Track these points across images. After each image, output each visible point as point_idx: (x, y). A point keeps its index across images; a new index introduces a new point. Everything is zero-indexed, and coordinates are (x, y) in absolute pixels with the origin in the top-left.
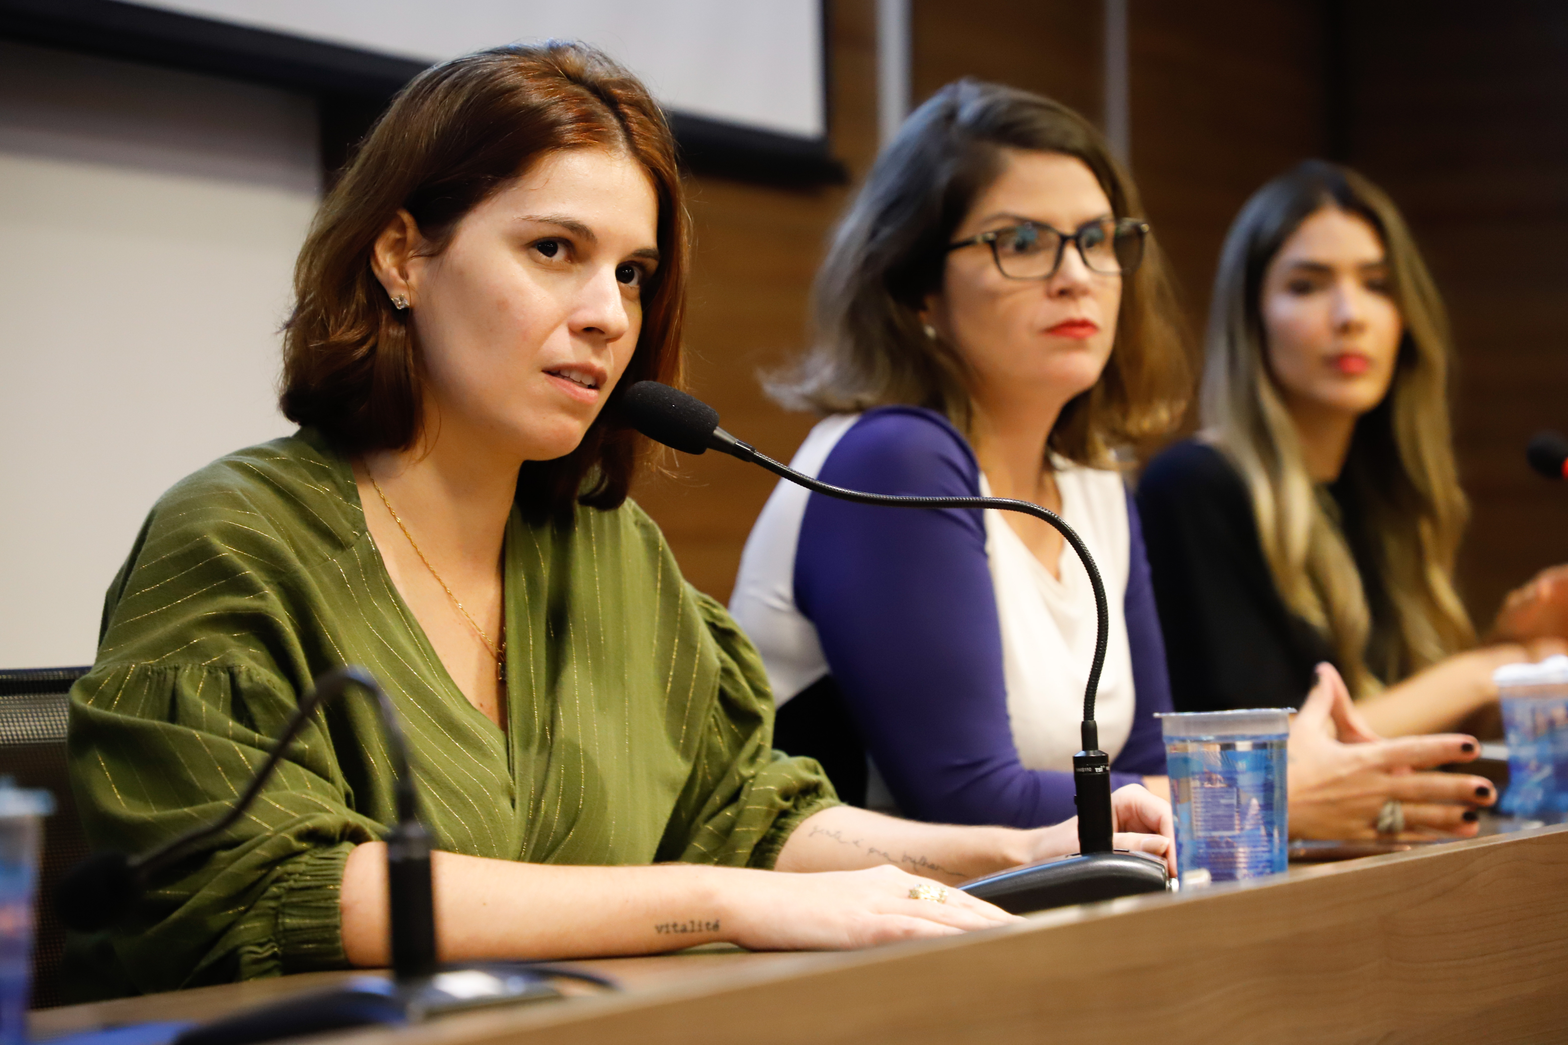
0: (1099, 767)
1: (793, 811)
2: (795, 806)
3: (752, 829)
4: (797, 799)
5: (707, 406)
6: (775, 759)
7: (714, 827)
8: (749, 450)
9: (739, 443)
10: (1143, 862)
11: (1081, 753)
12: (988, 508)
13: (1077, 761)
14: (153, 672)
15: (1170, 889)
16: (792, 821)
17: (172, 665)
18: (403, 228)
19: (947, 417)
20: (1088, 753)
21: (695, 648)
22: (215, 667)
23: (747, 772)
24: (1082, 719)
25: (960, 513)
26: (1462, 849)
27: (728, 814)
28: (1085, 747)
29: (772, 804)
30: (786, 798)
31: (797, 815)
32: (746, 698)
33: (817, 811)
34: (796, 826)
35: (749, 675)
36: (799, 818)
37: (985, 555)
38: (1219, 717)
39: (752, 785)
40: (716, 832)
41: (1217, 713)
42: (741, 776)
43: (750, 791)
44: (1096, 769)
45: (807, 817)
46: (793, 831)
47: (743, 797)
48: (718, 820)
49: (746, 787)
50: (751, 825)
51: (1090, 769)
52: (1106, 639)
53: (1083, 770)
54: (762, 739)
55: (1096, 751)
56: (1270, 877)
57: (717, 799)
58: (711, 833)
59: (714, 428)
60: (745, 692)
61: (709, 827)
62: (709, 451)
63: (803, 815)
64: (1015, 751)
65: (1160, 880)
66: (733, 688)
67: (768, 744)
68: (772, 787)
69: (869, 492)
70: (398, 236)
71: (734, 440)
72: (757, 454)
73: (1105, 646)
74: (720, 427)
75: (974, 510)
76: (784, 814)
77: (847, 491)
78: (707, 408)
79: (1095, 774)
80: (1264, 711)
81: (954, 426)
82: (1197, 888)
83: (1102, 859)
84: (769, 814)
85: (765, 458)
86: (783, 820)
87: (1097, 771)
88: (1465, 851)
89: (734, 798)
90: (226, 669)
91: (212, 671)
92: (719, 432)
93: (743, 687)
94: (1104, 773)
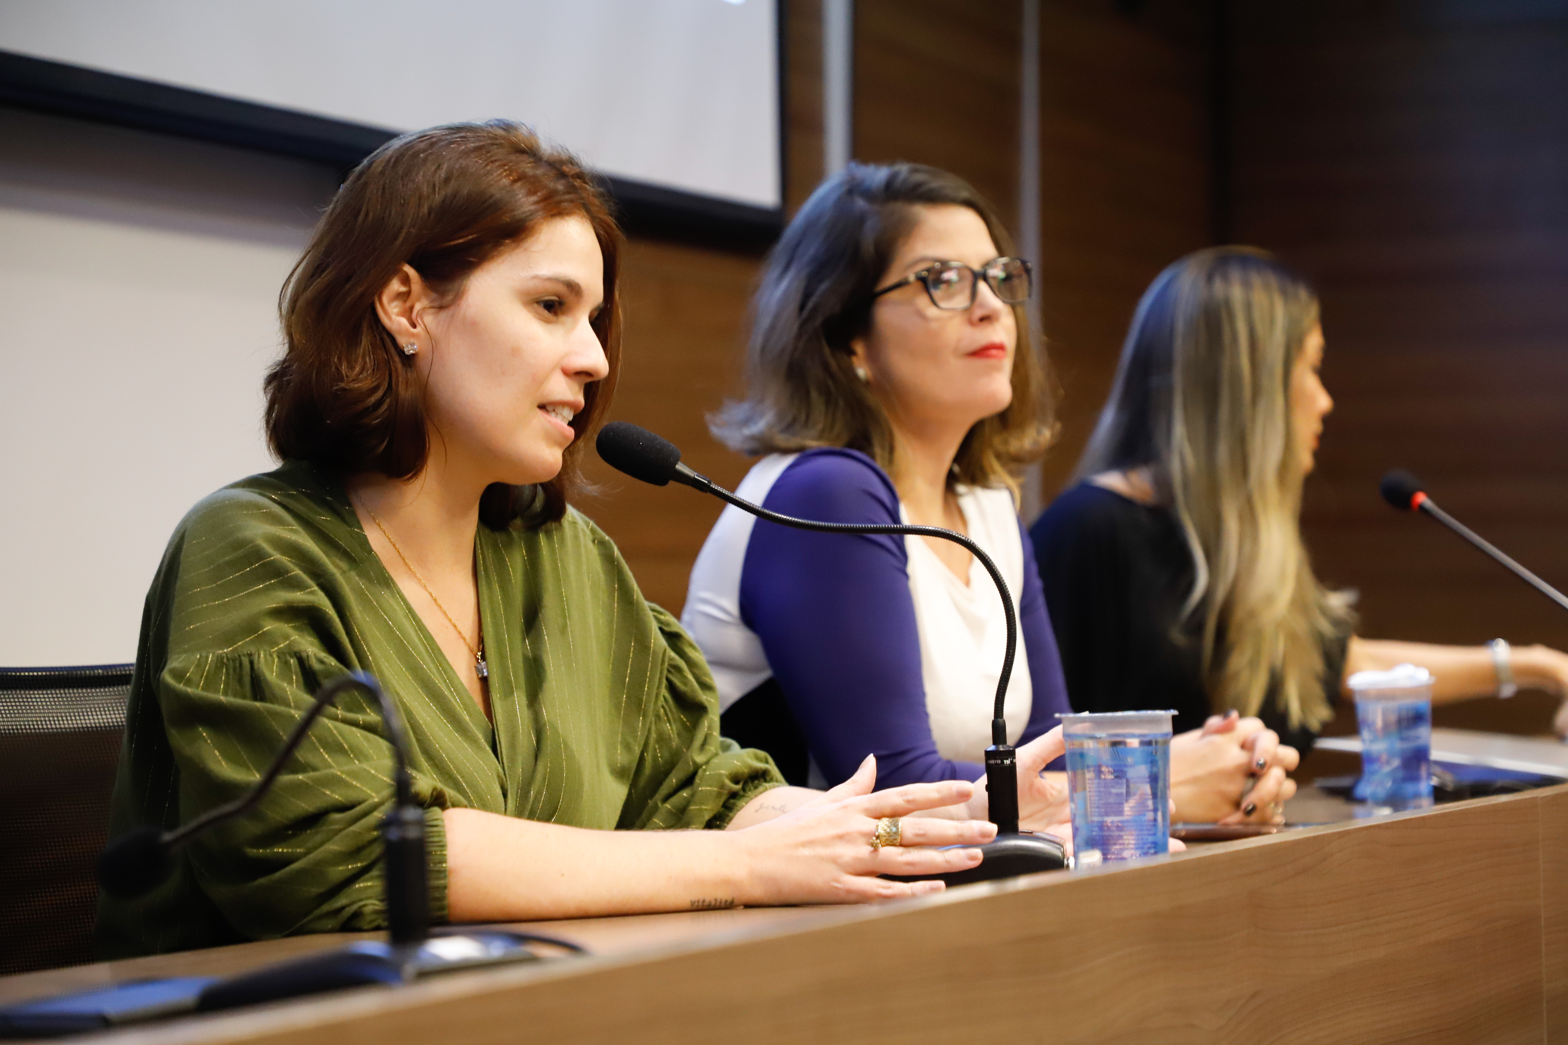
0: (1007, 759)
1: (742, 793)
2: (744, 789)
3: (704, 807)
4: (745, 783)
5: (671, 444)
6: (726, 748)
7: (672, 806)
8: (706, 482)
9: (697, 476)
10: (1044, 842)
11: (992, 748)
12: (907, 534)
13: (989, 755)
14: (228, 659)
15: (1068, 866)
16: (741, 803)
17: (245, 652)
18: (406, 281)
19: (873, 456)
20: (997, 748)
21: (648, 648)
22: (283, 653)
23: (700, 759)
24: (993, 718)
25: (882, 539)
26: (1321, 833)
27: (685, 795)
28: (995, 742)
29: (722, 786)
30: (736, 782)
31: (743, 796)
32: (693, 691)
33: (761, 793)
34: (743, 807)
35: (696, 671)
36: (746, 799)
37: (906, 576)
38: (1111, 718)
39: (705, 770)
40: (674, 811)
41: (1109, 714)
42: (695, 763)
43: (703, 775)
44: (1005, 761)
45: (752, 799)
46: (738, 811)
47: (697, 781)
48: (675, 799)
49: (700, 772)
50: (703, 804)
51: (999, 762)
52: (1014, 649)
53: (992, 762)
54: (710, 728)
55: (1005, 746)
56: (1154, 857)
57: (673, 780)
58: (669, 812)
59: (676, 463)
60: (692, 686)
61: (668, 806)
62: (672, 483)
63: (749, 797)
64: (933, 744)
65: (1058, 858)
66: (682, 682)
67: (716, 733)
68: (723, 772)
69: (811, 519)
70: (403, 289)
71: (694, 474)
72: (713, 486)
73: (1013, 655)
74: (681, 462)
75: (895, 536)
76: (734, 795)
77: (791, 518)
78: (671, 446)
79: (1003, 765)
80: (1150, 713)
81: (878, 465)
82: (1091, 867)
83: (1009, 839)
84: (719, 794)
85: (719, 489)
86: (732, 801)
87: (1005, 763)
88: (1323, 836)
89: (688, 781)
90: (293, 654)
91: (281, 656)
92: (680, 467)
93: (690, 681)
94: (1011, 765)
